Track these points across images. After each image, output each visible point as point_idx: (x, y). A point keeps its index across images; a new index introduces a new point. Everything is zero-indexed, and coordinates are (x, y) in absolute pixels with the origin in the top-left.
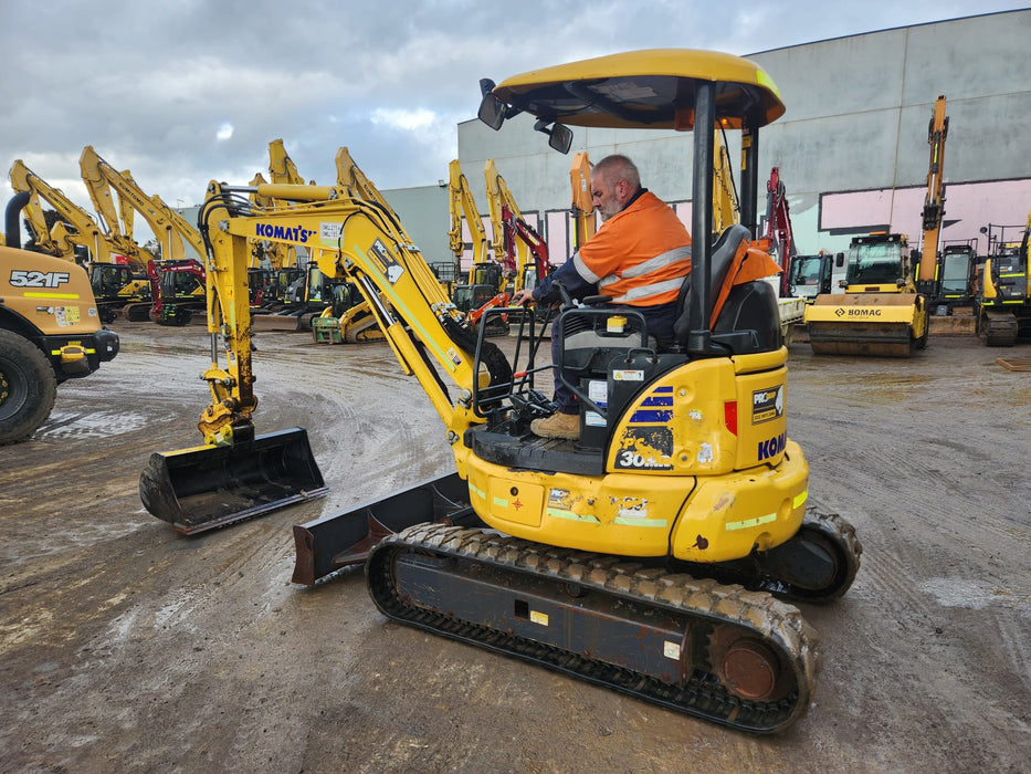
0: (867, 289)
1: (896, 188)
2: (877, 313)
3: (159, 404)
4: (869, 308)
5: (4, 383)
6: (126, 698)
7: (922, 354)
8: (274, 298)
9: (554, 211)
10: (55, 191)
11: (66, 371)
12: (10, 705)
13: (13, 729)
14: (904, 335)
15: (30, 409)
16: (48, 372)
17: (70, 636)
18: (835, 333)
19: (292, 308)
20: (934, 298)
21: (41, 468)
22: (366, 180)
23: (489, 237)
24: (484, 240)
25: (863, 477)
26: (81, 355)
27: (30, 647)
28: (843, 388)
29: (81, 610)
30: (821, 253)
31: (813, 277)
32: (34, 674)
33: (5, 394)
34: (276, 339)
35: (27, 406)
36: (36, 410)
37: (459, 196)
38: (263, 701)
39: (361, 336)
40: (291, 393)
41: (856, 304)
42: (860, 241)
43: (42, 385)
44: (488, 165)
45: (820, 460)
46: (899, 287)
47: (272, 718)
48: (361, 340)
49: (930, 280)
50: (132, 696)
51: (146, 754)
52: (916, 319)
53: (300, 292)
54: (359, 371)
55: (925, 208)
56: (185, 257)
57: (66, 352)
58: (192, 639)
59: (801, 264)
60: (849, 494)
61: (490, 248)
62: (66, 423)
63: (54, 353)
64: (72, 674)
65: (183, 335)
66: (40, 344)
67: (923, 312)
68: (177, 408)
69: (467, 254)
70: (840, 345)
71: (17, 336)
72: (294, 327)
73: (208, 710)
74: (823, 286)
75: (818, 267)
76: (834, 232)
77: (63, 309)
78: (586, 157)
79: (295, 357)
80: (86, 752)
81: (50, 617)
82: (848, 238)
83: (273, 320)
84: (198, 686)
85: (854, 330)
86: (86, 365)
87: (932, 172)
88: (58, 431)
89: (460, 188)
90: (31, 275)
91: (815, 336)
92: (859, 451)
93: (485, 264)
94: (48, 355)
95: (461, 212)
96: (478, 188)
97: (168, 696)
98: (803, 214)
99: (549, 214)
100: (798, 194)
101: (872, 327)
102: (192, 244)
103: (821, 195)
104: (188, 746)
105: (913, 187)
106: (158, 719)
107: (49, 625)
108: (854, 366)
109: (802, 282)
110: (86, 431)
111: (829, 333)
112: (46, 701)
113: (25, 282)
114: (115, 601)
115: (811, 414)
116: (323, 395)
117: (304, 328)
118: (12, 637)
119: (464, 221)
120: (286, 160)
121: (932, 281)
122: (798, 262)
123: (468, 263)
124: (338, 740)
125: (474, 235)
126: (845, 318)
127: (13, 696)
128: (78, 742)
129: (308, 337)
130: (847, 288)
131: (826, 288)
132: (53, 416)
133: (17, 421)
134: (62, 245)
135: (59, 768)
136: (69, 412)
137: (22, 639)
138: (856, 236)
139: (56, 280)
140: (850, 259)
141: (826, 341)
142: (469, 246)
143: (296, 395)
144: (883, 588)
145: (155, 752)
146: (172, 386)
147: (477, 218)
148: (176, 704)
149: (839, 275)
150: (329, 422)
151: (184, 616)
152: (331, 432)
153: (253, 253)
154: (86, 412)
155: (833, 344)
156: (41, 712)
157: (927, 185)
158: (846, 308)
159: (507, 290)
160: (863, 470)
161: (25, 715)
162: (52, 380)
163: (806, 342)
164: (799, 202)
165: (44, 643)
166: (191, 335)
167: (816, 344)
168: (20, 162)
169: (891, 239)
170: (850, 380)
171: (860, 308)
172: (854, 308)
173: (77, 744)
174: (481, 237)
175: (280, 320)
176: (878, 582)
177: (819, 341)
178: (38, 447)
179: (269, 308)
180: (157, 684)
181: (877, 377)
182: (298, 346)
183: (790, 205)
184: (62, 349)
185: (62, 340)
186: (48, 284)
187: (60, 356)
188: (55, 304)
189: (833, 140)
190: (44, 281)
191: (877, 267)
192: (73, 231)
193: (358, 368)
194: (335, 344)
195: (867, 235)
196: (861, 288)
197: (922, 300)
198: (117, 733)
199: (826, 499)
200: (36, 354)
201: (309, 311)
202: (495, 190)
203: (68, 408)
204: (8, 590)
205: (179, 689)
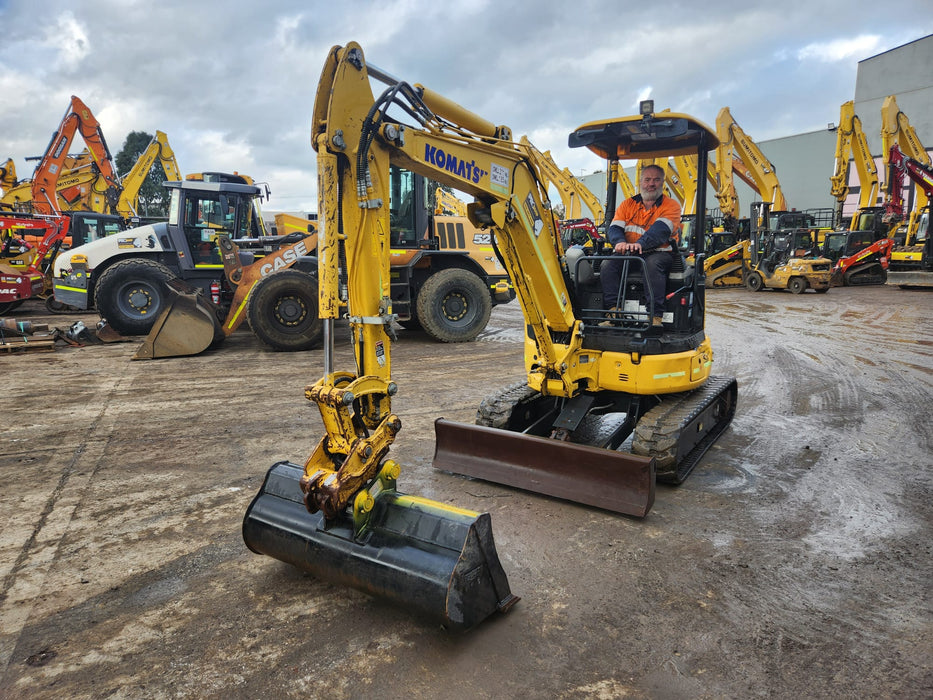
5: (465, 305)
11: (498, 299)
16: (488, 298)
24: (874, 183)
26: (506, 289)
33: (465, 312)
35: (475, 319)
36: (480, 322)
37: (849, 139)
39: (719, 282)
43: (484, 306)
44: (886, 102)
48: (718, 286)
57: (497, 287)
62: (494, 333)
63: (492, 287)
66: (485, 280)
71: (474, 275)
86: (508, 295)
88: (490, 337)
89: (851, 131)
90: (484, 237)
93: (873, 208)
94: (489, 288)
95: (849, 155)
110: (504, 339)
113: (481, 241)
119: (853, 164)
123: (852, 207)
125: (862, 177)
132: (487, 328)
142: (855, 190)
147: (869, 159)
154: (506, 328)
162: (490, 304)
174: (871, 179)
178: (479, 344)
184: (496, 285)
185: (497, 278)
187: (494, 289)
190: (491, 240)
200: (482, 286)
203: (496, 325)
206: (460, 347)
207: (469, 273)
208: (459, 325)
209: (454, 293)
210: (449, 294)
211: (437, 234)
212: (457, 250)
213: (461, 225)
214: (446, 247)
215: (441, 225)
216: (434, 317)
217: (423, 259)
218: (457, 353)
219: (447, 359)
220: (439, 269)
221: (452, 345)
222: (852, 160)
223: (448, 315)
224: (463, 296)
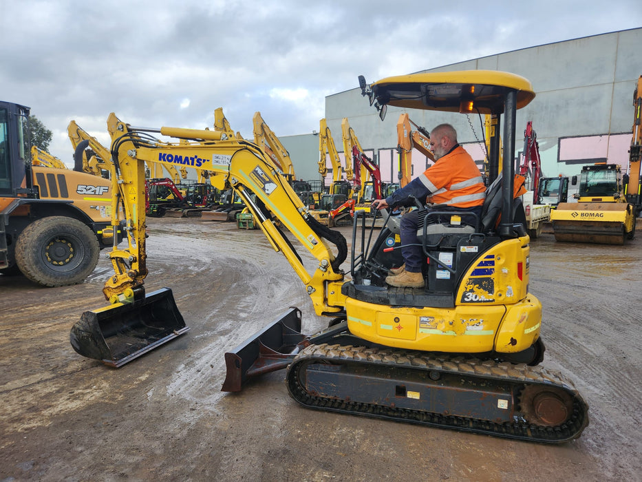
0: (593, 200)
1: (611, 135)
2: (601, 215)
3: (152, 264)
4: (595, 212)
5: (72, 250)
6: (156, 435)
7: (631, 242)
8: (213, 201)
9: (384, 149)
10: (92, 138)
11: (105, 243)
12: (92, 436)
13: (95, 450)
14: (619, 230)
15: (85, 265)
16: (96, 243)
17: (120, 398)
18: (571, 228)
19: (224, 207)
20: (638, 206)
21: (92, 299)
22: (270, 131)
23: (343, 165)
24: (339, 167)
25: (599, 323)
27: (98, 403)
28: (579, 264)
29: (125, 382)
30: (560, 176)
31: (555, 191)
32: (102, 419)
33: (71, 256)
34: (215, 225)
35: (83, 263)
36: (88, 265)
37: (325, 140)
38: (233, 442)
40: (228, 259)
41: (586, 209)
42: (588, 169)
43: (92, 251)
44: (344, 121)
45: (569, 310)
46: (615, 198)
47: (240, 453)
49: (635, 194)
50: (159, 435)
51: (171, 469)
52: (627, 219)
53: (229, 198)
54: (265, 246)
55: (631, 147)
56: (163, 177)
57: (105, 232)
58: (189, 403)
59: (546, 183)
60: (591, 334)
61: (343, 171)
62: (102, 273)
63: (99, 232)
64: (123, 420)
65: (161, 223)
66: (92, 229)
67: (632, 215)
68: (163, 266)
69: (329, 175)
70: (575, 236)
71: (80, 223)
72: (225, 219)
73: (203, 445)
74: (562, 197)
75: (558, 185)
76: (569, 162)
77: (104, 207)
78: (407, 116)
79: (227, 237)
80: (136, 466)
81: (108, 386)
82: (580, 167)
83: (213, 214)
84: (196, 431)
85: (585, 226)
87: (636, 124)
88: (99, 278)
89: (326, 135)
90: (88, 188)
91: (558, 229)
92: (595, 306)
93: (340, 182)
94: (96, 233)
95: (326, 150)
96: (337, 135)
97: (179, 436)
98: (547, 151)
99: (381, 151)
100: (544, 138)
101: (597, 224)
102: (167, 169)
103: (560, 139)
104: (193, 466)
105: (622, 133)
106: (176, 450)
107: (107, 390)
108: (585, 250)
109: (547, 194)
111: (567, 228)
112: (111, 434)
113: (85, 191)
114: (143, 378)
115: (559, 280)
116: (246, 260)
117: (231, 219)
118: (87, 397)
119: (328, 156)
120: (224, 120)
121: (637, 195)
122: (544, 182)
124: (280, 469)
125: (333, 164)
126: (578, 218)
127: (93, 431)
128: (132, 460)
129: (233, 225)
130: (579, 199)
131: (564, 198)
132: (97, 269)
133: (77, 272)
134: (95, 170)
135: (123, 474)
136: (103, 266)
137: (93, 398)
138: (585, 165)
139: (102, 191)
140: (581, 180)
141: (565, 233)
142: (330, 171)
143: (231, 260)
144: (620, 395)
145: (175, 468)
146: (159, 252)
147: (336, 153)
148: (184, 441)
149: (573, 191)
150: (252, 277)
151: (182, 389)
152: (253, 283)
153: (202, 175)
155: (570, 235)
156: (109, 441)
157: (633, 133)
158: (580, 212)
159: (353, 197)
160: (599, 318)
161: (101, 442)
162: (98, 248)
163: (550, 233)
164: (544, 143)
165: (106, 401)
166: (166, 223)
167: (558, 235)
168: (73, 122)
169: (609, 168)
170: (583, 259)
171: (589, 212)
172: (585, 212)
173: (131, 461)
174: (338, 165)
175: (217, 214)
176: (616, 392)
177: (559, 233)
178: (88, 286)
179: (210, 208)
180: (172, 428)
181: (602, 257)
182: (228, 230)
183: (539, 145)
184: (103, 230)
185: (103, 225)
186: (97, 193)
187: (102, 234)
188: (100, 204)
189: (568, 104)
190: (95, 191)
191: (599, 185)
192: (101, 161)
193: (265, 244)
194: (250, 229)
195: (593, 164)
196: (589, 199)
197: (631, 207)
198: (153, 456)
199: (576, 336)
200: (89, 232)
201: (234, 209)
202: (348, 137)
203: (102, 264)
204: (83, 369)
205: (185, 432)
206: (67, 291)
207: (74, 220)
208: (65, 269)
209: (58, 238)
210: (53, 240)
211: (36, 183)
212: (60, 199)
213: (63, 176)
214: (47, 196)
215: (40, 176)
216: (37, 263)
217: (21, 207)
218: (65, 298)
219: (55, 306)
220: (40, 217)
221: (59, 290)
222: (327, 153)
223: (53, 260)
224: (68, 241)
